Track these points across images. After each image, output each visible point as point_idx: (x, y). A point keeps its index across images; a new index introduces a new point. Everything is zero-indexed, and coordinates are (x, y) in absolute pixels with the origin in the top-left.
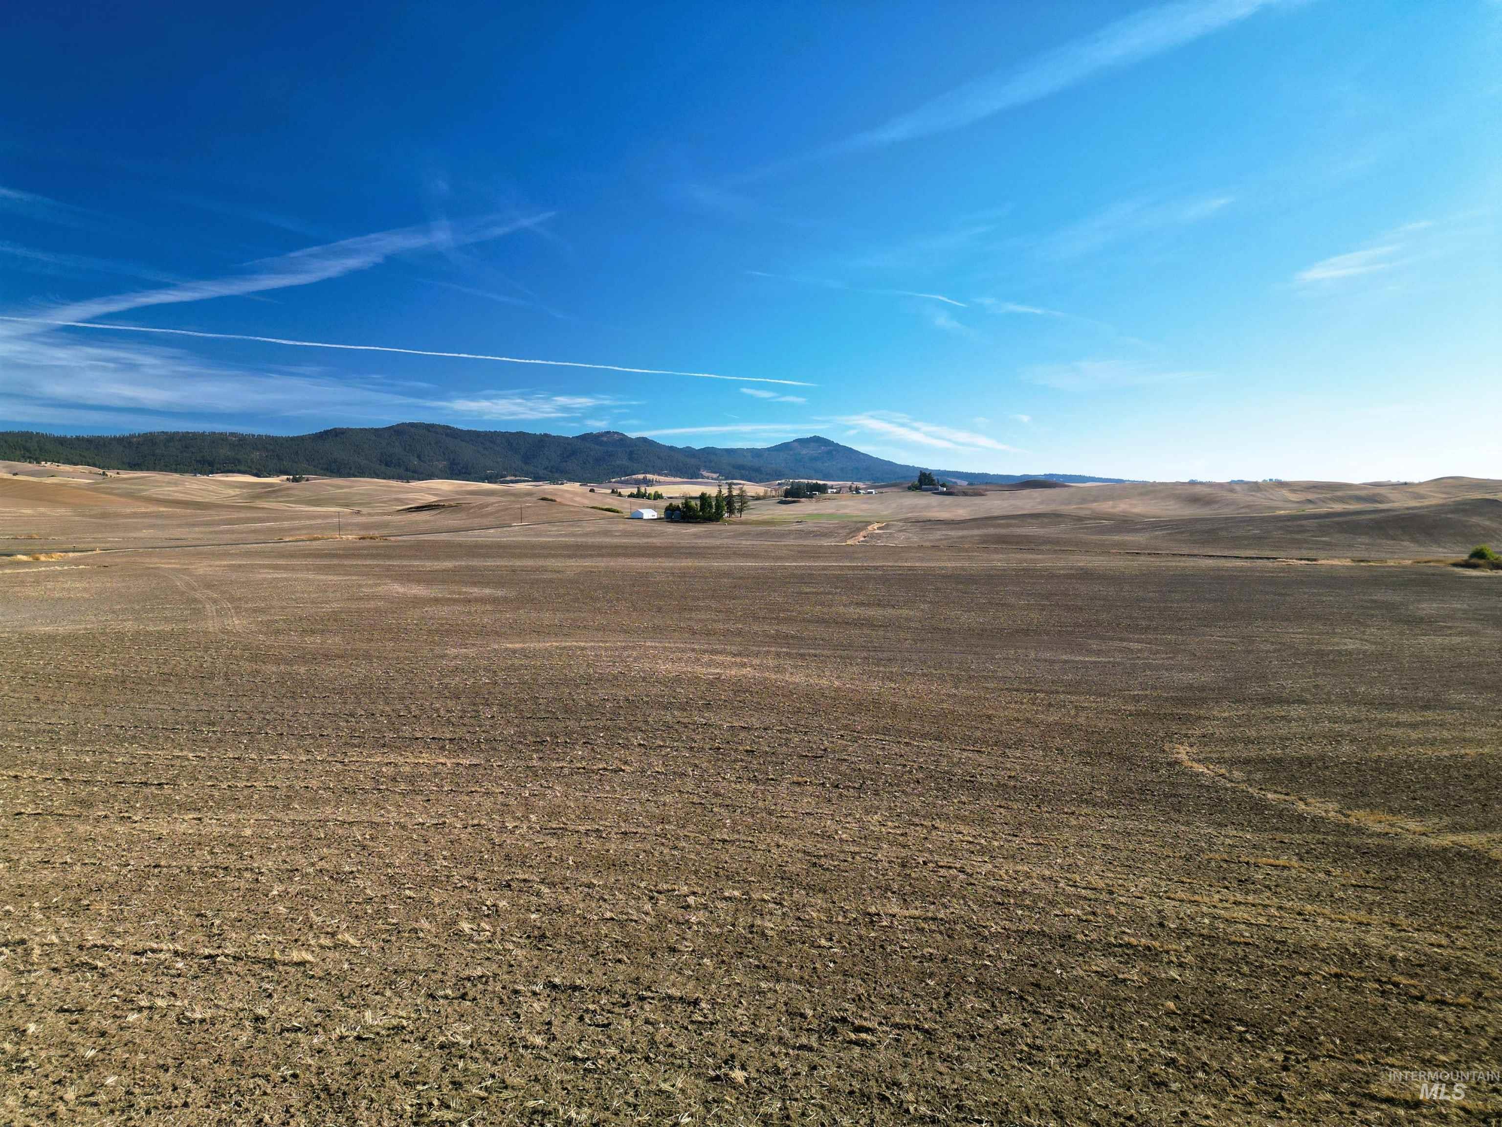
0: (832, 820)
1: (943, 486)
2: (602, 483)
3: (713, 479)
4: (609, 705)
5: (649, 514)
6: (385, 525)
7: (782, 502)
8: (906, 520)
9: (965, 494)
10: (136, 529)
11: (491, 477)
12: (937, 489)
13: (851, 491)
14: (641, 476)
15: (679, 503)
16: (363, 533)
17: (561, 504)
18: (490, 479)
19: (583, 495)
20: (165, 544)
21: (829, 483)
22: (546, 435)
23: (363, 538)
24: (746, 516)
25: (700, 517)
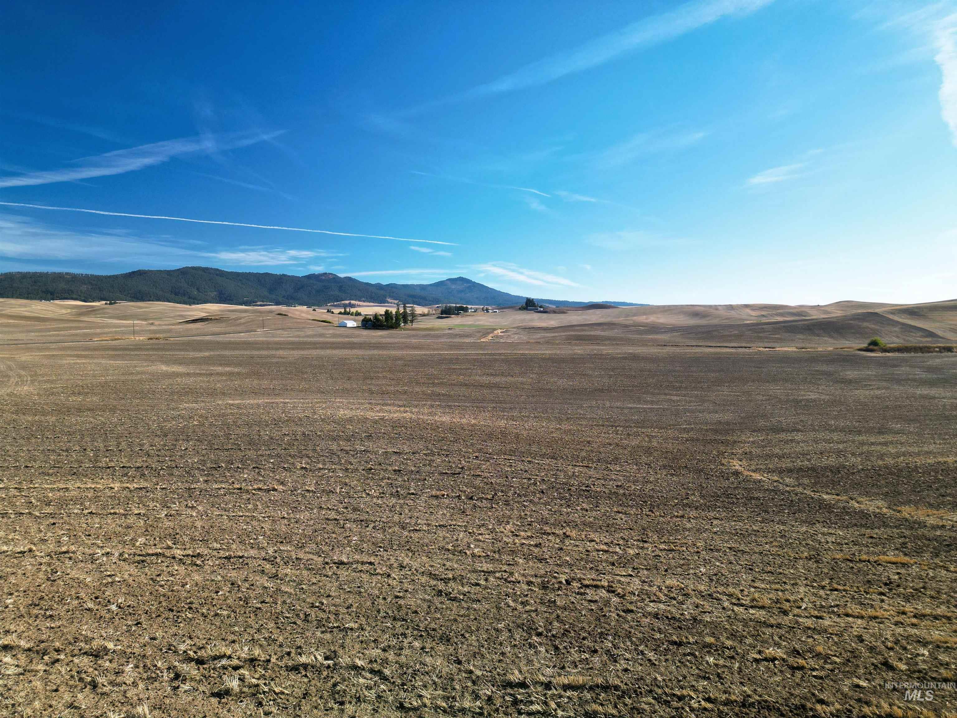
1: (541, 307)
2: (321, 306)
3: (393, 303)
5: (351, 324)
6: (170, 331)
7: (439, 318)
8: (518, 328)
9: (555, 312)
11: (247, 302)
12: (537, 309)
13: (483, 311)
14: (347, 302)
15: (371, 318)
16: (152, 336)
17: (291, 317)
18: (246, 304)
19: (307, 313)
20: (6, 343)
21: (469, 306)
22: (283, 275)
23: (151, 339)
24: (415, 325)
25: (384, 326)
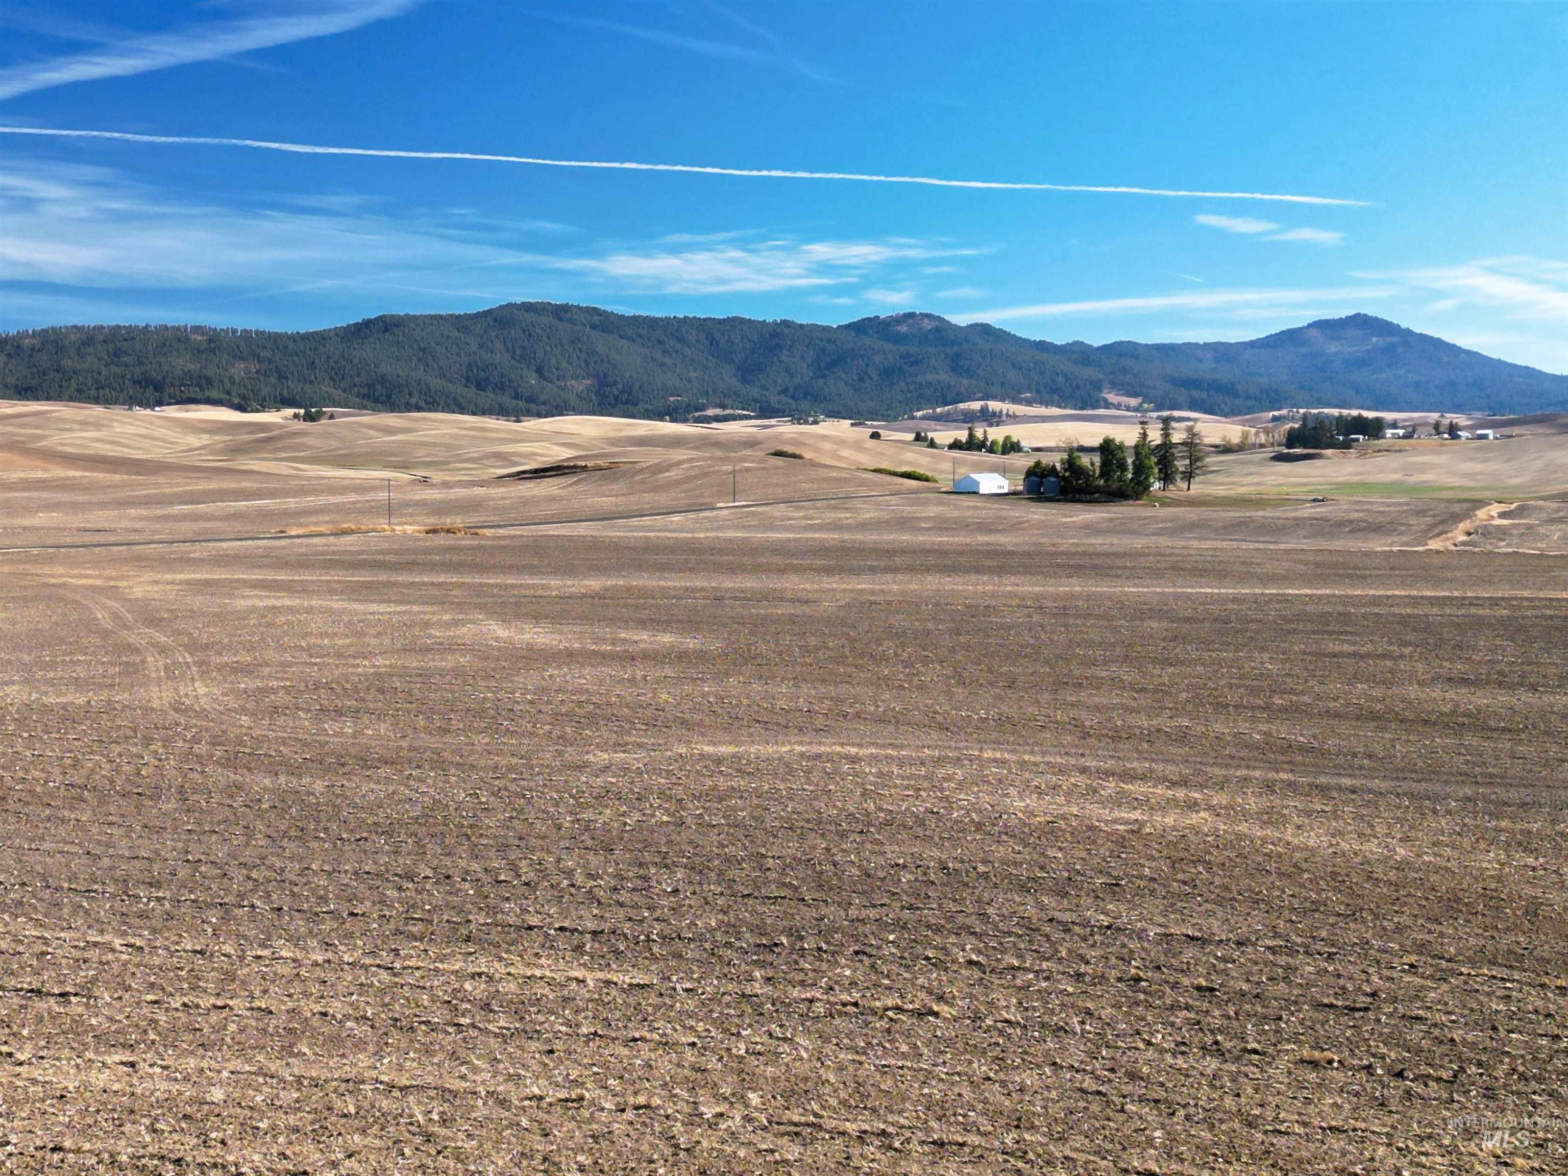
0: (1389, 1145)
2: (895, 419)
3: (1128, 409)
4: (905, 877)
5: (990, 482)
6: (478, 505)
7: (1280, 458)
10: (27, 509)
11: (676, 410)
13: (1438, 433)
14: (976, 405)
15: (1056, 460)
16: (433, 521)
17: (813, 464)
18: (673, 412)
19: (857, 446)
20: (78, 540)
21: (1389, 416)
22: (785, 323)
23: (434, 531)
24: (1197, 488)
25: (1098, 490)
